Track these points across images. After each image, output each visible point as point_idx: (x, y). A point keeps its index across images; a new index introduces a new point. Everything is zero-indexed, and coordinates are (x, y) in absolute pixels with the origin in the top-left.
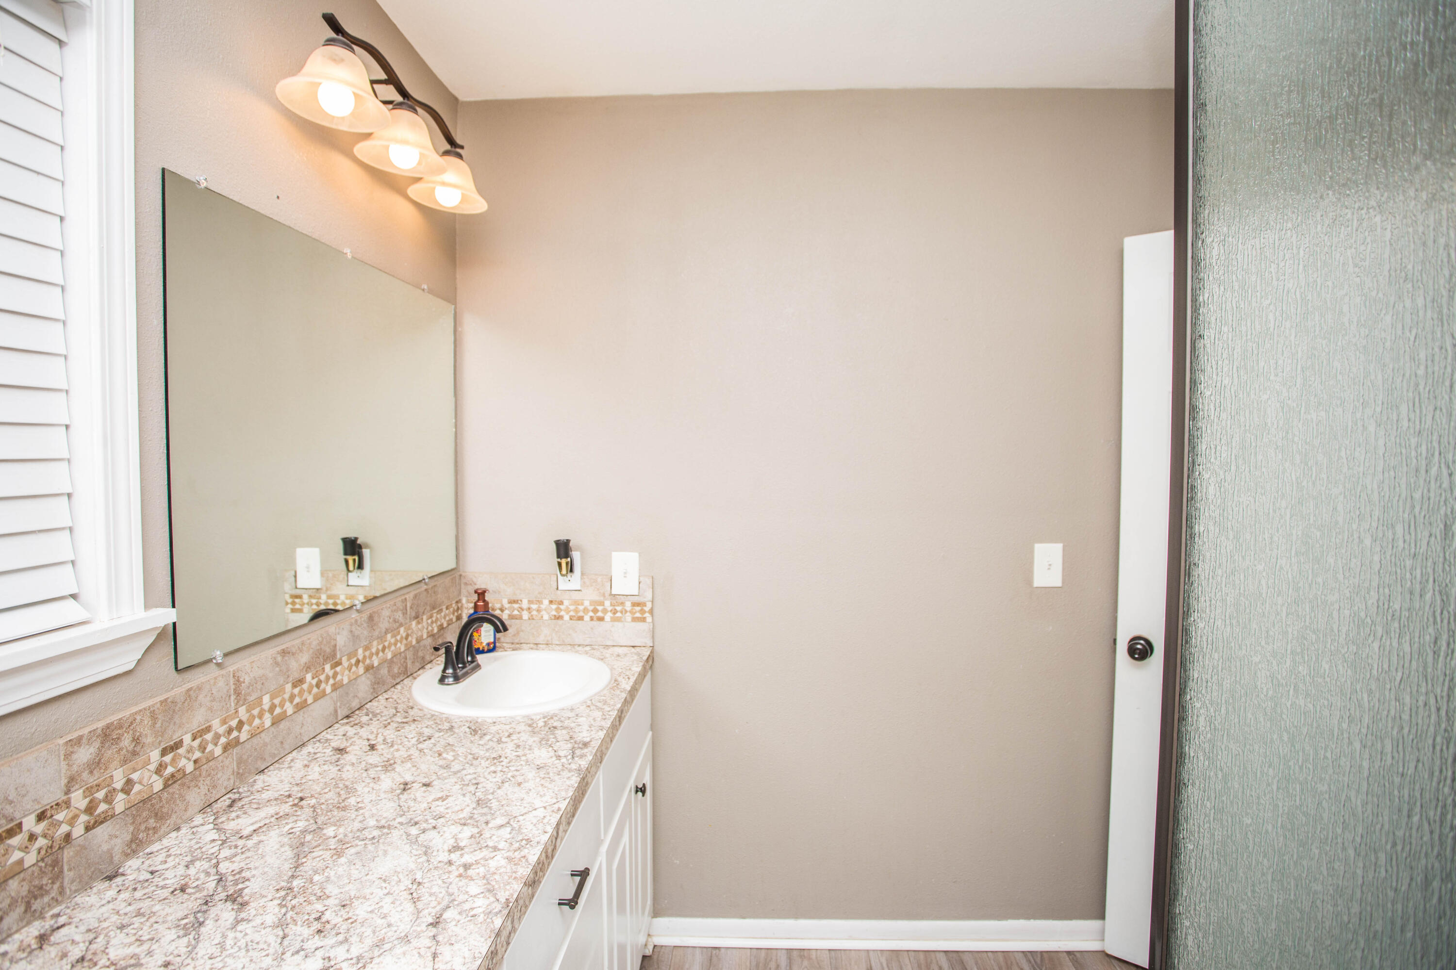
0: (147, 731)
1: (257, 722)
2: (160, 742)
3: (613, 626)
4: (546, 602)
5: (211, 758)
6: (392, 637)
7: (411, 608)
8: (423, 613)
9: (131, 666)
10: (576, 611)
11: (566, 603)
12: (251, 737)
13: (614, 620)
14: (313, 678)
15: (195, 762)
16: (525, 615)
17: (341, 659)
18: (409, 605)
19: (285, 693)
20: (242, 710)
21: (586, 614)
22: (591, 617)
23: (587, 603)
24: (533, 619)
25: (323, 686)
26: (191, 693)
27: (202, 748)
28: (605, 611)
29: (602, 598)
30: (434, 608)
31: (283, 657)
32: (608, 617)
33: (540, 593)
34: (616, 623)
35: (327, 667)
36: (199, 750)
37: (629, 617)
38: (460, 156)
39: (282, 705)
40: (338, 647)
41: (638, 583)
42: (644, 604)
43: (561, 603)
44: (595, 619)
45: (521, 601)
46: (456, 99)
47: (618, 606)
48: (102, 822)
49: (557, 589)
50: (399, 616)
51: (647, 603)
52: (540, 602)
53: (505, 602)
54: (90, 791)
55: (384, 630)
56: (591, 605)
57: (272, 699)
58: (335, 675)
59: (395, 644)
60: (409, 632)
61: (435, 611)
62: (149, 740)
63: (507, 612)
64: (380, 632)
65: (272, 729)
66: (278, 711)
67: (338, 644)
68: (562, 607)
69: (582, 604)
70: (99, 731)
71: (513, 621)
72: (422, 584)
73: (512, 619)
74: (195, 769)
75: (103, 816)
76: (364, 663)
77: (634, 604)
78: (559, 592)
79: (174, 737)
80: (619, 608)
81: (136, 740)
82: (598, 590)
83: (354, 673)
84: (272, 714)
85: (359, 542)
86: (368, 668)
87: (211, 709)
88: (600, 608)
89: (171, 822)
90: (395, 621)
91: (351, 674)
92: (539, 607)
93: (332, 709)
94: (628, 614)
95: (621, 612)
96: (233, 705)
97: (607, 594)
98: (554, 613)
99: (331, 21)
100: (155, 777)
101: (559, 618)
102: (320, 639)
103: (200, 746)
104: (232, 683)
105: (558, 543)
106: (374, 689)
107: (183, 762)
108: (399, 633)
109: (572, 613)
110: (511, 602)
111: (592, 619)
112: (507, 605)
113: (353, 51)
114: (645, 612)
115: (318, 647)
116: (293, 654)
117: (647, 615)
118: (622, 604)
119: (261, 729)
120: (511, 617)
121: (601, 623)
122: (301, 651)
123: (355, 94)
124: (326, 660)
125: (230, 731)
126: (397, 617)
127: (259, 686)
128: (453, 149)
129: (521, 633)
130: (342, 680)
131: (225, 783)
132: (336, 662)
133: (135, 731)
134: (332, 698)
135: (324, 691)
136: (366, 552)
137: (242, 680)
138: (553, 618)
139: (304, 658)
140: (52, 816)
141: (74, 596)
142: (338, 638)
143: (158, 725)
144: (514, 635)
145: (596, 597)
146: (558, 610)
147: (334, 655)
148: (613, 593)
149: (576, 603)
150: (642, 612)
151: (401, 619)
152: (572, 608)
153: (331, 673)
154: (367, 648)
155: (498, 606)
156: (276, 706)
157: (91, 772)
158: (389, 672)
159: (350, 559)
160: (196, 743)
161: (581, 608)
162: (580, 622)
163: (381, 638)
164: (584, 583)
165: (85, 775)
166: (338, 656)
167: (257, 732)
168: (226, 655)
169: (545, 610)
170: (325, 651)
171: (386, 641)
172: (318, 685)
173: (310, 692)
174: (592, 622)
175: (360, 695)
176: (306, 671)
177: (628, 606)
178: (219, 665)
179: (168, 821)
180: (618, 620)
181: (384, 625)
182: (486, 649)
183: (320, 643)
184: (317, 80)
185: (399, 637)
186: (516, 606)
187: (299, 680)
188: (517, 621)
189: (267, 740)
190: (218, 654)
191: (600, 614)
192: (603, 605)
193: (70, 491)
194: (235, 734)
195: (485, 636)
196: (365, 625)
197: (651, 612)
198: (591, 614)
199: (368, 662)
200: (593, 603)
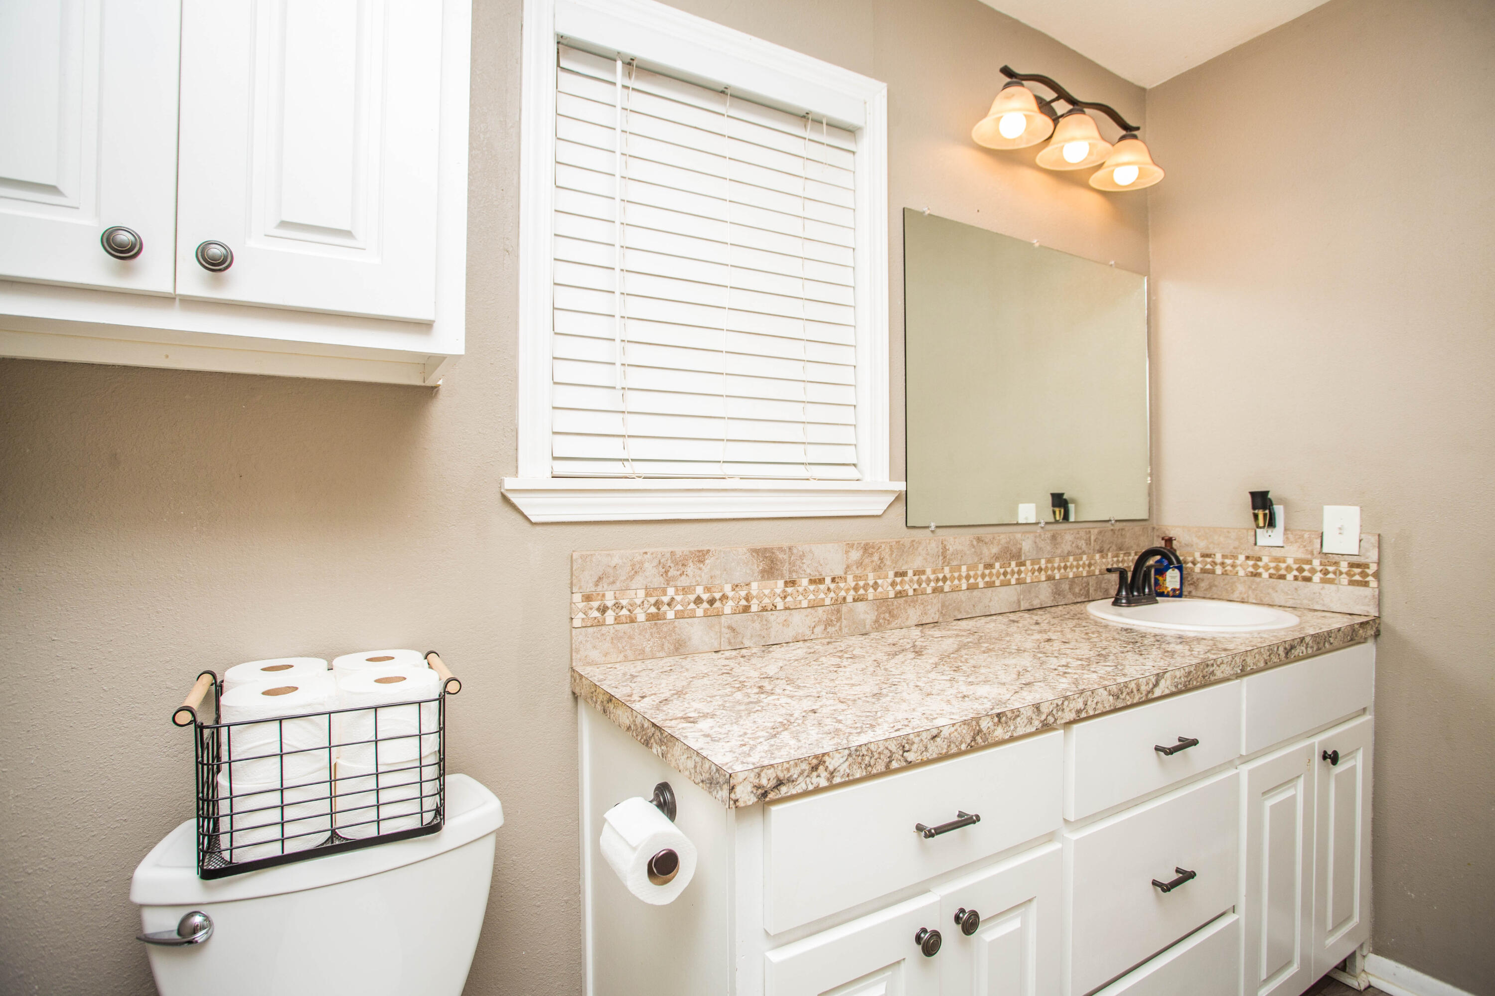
0: (887, 556)
1: (956, 582)
2: (894, 568)
3: (1323, 588)
4: (1242, 558)
5: (924, 593)
6: (1074, 560)
7: (1095, 541)
8: (1109, 550)
9: (880, 513)
10: (1277, 568)
11: (1265, 559)
12: (952, 591)
13: (1324, 581)
14: (1001, 568)
15: (914, 590)
16: (1219, 570)
17: (1025, 561)
18: (1093, 538)
19: (978, 570)
20: (947, 569)
21: (1289, 573)
22: (1295, 576)
23: (1290, 561)
24: (1227, 574)
25: (1009, 576)
26: (914, 543)
27: (919, 583)
28: (1313, 571)
29: (1309, 557)
30: (1120, 549)
31: (978, 542)
32: (1317, 578)
33: (1235, 548)
34: (1327, 586)
35: (1013, 564)
36: (917, 583)
37: (1344, 579)
38: (1135, 137)
39: (976, 578)
40: (1023, 552)
41: (1358, 541)
42: (1366, 566)
43: (1259, 559)
44: (1300, 579)
45: (1214, 555)
46: (1143, 90)
47: (1330, 565)
48: (861, 600)
49: (1255, 544)
50: (1082, 544)
51: (1371, 565)
52: (1235, 557)
53: (1197, 555)
54: (857, 578)
55: (1066, 552)
56: (1295, 563)
57: (968, 570)
58: (1019, 572)
59: (1078, 567)
60: (1093, 562)
61: (1122, 552)
62: (888, 563)
63: (1199, 566)
64: (1062, 552)
65: (967, 592)
66: (972, 581)
67: (1023, 548)
68: (1260, 563)
69: (1284, 562)
70: (862, 545)
71: (1205, 575)
72: (1108, 525)
73: (1205, 573)
74: (914, 595)
75: (862, 597)
76: (1046, 572)
77: (1352, 565)
78: (1256, 548)
79: (903, 568)
80: (1331, 569)
81: (881, 559)
82: (1305, 547)
83: (1036, 576)
84: (968, 582)
85: (1065, 497)
86: (1050, 578)
87: (925, 559)
88: (1306, 567)
89: (899, 621)
90: (1077, 547)
91: (1034, 577)
92: (1234, 562)
93: (1015, 598)
94: (1344, 576)
95: (1335, 573)
96: (941, 563)
97: (1315, 553)
98: (1251, 569)
99: (1006, 71)
100: (890, 588)
101: (1257, 575)
102: (1008, 539)
103: (918, 580)
104: (940, 548)
105: (1253, 495)
106: (1054, 597)
107: (907, 587)
108: (1081, 559)
109: (1272, 571)
110: (1204, 556)
111: (1296, 578)
112: (1199, 559)
113: (1022, 85)
114: (1367, 575)
115: (1006, 545)
116: (986, 543)
117: (1370, 578)
118: (1336, 563)
119: (958, 589)
120: (1204, 571)
121: (1308, 583)
122: (992, 543)
123: (1026, 116)
124: (1013, 557)
125: (938, 580)
126: (1080, 544)
127: (959, 556)
128: (1129, 133)
129: (1214, 588)
130: (1026, 578)
131: (933, 615)
132: (1021, 562)
133: (881, 554)
134: (1016, 589)
135: (1009, 580)
136: (1072, 507)
137: (947, 548)
138: (1249, 574)
139: (995, 550)
140: (838, 583)
141: (854, 465)
142: (1024, 544)
143: (894, 556)
144: (1206, 590)
145: (1301, 555)
146: (1255, 566)
147: (1019, 556)
148: (1325, 550)
149: (1278, 560)
150: (1364, 574)
151: (1084, 547)
152: (1272, 565)
153: (1016, 569)
154: (1049, 561)
155: (1190, 559)
156: (971, 577)
157: (857, 568)
158: (1070, 589)
159: (1057, 510)
160: (916, 578)
161: (1283, 565)
162: (1281, 581)
163: (1064, 558)
164: (1287, 538)
165: (854, 567)
166: (1023, 558)
167: (957, 589)
168: (937, 527)
169: (1241, 565)
170: (1012, 551)
171: (1068, 561)
172: (1005, 574)
173: (998, 577)
174: (1296, 582)
175: (1042, 597)
176: (996, 560)
177: (1344, 567)
178: (932, 532)
179: (897, 621)
180: (1331, 581)
181: (1067, 547)
182: (1171, 593)
183: (1008, 543)
184: (1000, 115)
185: (1081, 563)
186: (1209, 560)
187: (990, 565)
188: (1210, 575)
189: (963, 599)
190: (933, 525)
191: (1306, 574)
192: (1311, 564)
193: (855, 404)
194: (940, 584)
195: (1170, 581)
196: (1049, 542)
197: (1377, 575)
198: (1295, 573)
199: (1049, 572)
200: (1296, 561)
